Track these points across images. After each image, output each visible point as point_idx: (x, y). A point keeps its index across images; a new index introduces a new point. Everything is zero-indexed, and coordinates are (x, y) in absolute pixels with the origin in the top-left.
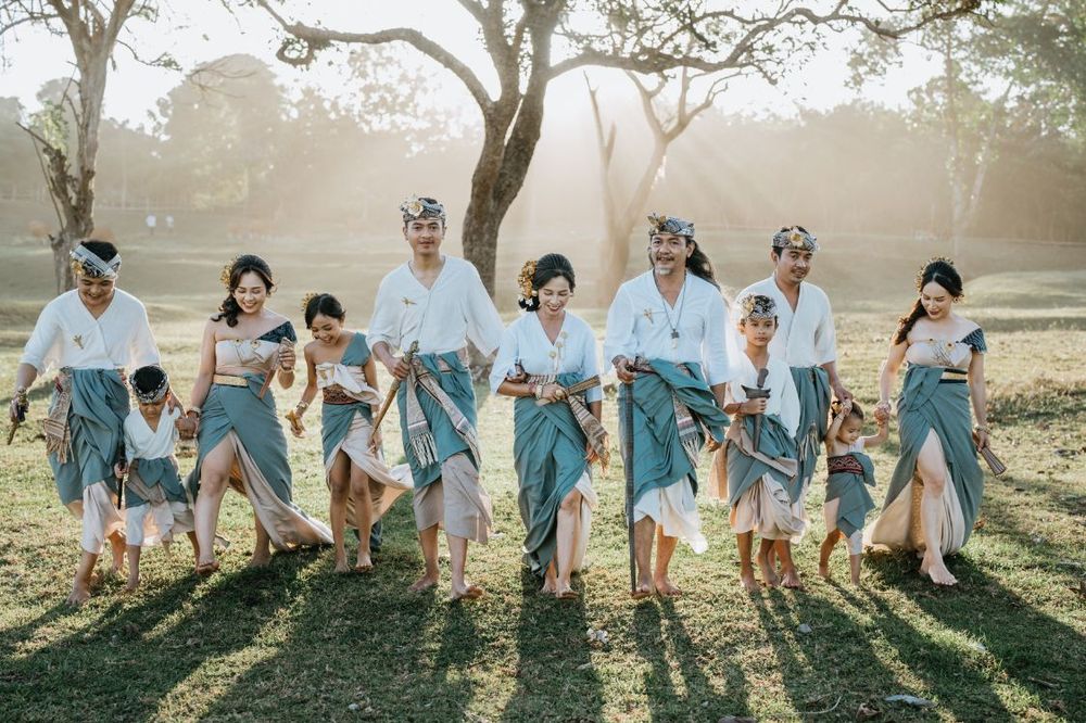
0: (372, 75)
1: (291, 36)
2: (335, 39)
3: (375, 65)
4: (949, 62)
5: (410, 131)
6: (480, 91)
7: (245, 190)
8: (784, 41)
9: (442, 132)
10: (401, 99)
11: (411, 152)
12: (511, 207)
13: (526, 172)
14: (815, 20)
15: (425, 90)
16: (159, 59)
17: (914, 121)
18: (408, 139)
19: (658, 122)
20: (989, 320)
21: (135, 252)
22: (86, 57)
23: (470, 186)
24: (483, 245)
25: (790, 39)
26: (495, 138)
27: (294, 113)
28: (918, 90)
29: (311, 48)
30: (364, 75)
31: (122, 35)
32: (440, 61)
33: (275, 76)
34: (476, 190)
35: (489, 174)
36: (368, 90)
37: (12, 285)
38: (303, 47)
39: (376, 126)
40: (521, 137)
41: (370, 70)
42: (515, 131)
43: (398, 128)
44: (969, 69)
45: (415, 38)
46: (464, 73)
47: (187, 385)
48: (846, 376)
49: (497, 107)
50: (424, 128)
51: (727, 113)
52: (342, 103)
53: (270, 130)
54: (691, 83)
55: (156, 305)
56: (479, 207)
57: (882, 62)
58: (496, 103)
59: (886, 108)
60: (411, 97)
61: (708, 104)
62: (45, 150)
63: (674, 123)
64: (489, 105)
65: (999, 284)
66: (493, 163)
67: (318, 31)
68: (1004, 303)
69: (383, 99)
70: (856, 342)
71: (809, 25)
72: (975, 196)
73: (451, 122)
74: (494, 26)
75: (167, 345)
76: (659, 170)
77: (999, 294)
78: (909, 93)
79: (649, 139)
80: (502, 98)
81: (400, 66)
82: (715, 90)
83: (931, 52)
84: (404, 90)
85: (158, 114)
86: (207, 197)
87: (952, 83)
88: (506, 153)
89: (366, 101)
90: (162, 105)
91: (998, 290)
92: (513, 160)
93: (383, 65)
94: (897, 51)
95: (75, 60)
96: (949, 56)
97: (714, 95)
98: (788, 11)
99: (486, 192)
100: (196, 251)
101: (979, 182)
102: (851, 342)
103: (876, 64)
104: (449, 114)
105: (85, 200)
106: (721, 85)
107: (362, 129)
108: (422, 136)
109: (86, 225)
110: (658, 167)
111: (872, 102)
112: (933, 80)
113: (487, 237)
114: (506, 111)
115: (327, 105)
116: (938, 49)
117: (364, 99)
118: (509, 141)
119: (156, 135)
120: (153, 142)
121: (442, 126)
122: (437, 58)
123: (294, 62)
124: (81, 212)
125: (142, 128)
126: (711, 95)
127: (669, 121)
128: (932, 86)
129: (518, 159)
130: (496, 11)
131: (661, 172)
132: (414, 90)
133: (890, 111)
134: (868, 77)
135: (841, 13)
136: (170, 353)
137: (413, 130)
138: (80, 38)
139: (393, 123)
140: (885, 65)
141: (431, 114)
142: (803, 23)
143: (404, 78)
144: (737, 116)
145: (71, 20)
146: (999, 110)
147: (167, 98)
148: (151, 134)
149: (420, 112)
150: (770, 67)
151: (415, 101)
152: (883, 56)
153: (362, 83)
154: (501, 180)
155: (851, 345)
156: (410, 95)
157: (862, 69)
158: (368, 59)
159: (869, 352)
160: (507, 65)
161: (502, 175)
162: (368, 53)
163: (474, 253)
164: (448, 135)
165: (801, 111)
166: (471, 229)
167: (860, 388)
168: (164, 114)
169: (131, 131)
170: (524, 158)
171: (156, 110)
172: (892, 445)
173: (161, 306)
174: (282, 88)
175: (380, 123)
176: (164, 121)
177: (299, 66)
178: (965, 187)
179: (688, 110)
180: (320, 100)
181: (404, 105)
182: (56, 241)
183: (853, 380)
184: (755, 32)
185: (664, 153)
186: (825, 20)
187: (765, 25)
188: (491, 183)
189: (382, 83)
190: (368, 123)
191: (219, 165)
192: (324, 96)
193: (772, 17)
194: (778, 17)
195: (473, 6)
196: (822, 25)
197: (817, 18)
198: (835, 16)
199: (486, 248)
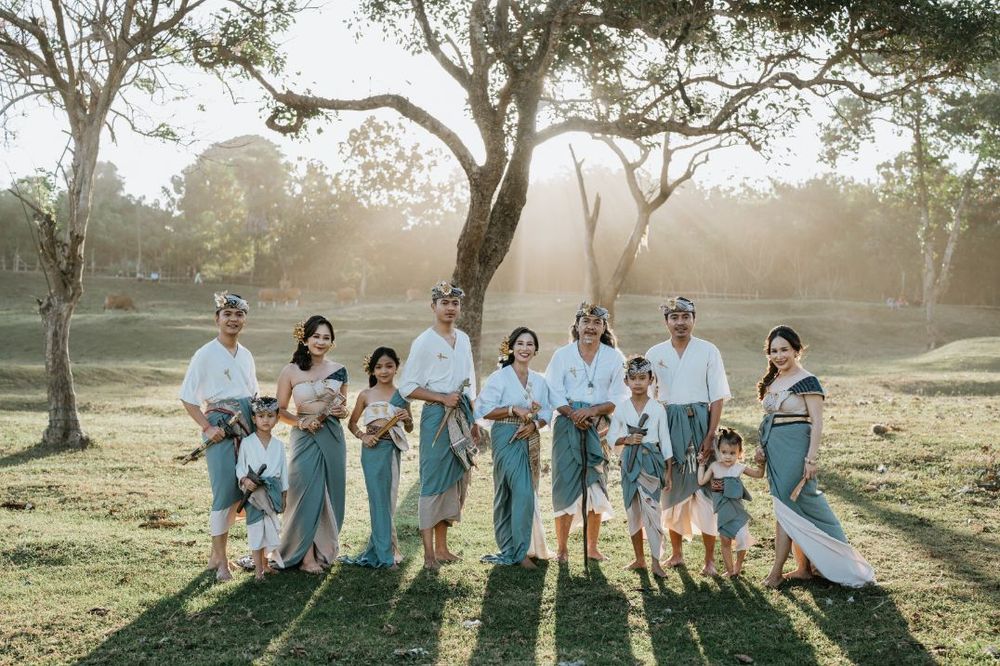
0: (371, 153)
1: (281, 104)
2: (324, 107)
3: (373, 143)
4: (918, 137)
5: (406, 204)
6: (465, 156)
7: (252, 262)
8: (767, 107)
9: (437, 206)
10: (398, 175)
11: (407, 224)
12: (497, 272)
13: (512, 237)
14: (799, 84)
15: (421, 168)
16: (157, 130)
17: (886, 192)
18: (404, 213)
19: (641, 193)
20: (967, 382)
21: (143, 319)
22: (80, 126)
23: (456, 250)
24: (469, 310)
25: (774, 105)
26: (481, 203)
27: (298, 189)
28: (887, 165)
29: (300, 116)
30: (363, 153)
31: (117, 104)
32: (425, 126)
33: (282, 156)
34: (461, 254)
35: (475, 238)
36: (366, 167)
37: (27, 350)
38: (293, 115)
39: (374, 201)
40: (507, 202)
41: (369, 148)
42: (501, 196)
43: (395, 202)
44: (936, 145)
45: (402, 105)
46: (450, 139)
47: (170, 450)
48: (835, 440)
49: (483, 172)
50: (419, 202)
51: (708, 186)
52: (343, 179)
53: (276, 205)
54: (673, 156)
55: (158, 369)
56: (465, 271)
57: (854, 137)
58: (480, 168)
59: (856, 182)
60: (407, 174)
61: (688, 175)
62: (35, 216)
63: (657, 193)
64: (474, 169)
65: (974, 348)
66: (479, 227)
67: (307, 98)
68: (982, 367)
69: (380, 175)
70: (840, 406)
71: (793, 90)
72: (946, 264)
73: (445, 197)
74: (479, 92)
75: (161, 408)
76: (642, 239)
77: (974, 358)
78: (879, 167)
79: (633, 209)
80: (488, 163)
81: (397, 145)
82: (695, 162)
83: (901, 128)
84: (401, 167)
85: (172, 191)
86: (216, 268)
87: (922, 157)
88: (492, 218)
89: (365, 177)
90: (175, 181)
91: (973, 354)
92: (499, 225)
93: (381, 144)
94: (868, 126)
95: (69, 129)
96: (918, 131)
97: (695, 166)
98: (772, 75)
99: (472, 257)
100: (201, 317)
101: (949, 251)
102: (835, 405)
103: (849, 139)
104: (443, 190)
105: (73, 265)
106: (702, 157)
107: (361, 204)
108: (417, 210)
109: (74, 289)
110: (642, 236)
111: (843, 177)
112: (901, 156)
113: (473, 301)
114: (492, 176)
115: (329, 181)
116: (908, 125)
117: (362, 176)
118: (495, 206)
119: (170, 210)
120: (166, 217)
121: (436, 201)
122: (423, 124)
123: (284, 130)
124: (69, 276)
125: (156, 204)
126: (692, 167)
127: (651, 192)
128: (900, 162)
129: (504, 223)
130: (481, 77)
131: (644, 241)
132: (410, 166)
133: (860, 184)
134: (842, 152)
135: (824, 77)
136: (162, 416)
137: (409, 204)
138: (74, 108)
139: (390, 198)
140: (858, 141)
141: (426, 189)
142: (787, 88)
143: (400, 156)
144: (716, 190)
145: (67, 91)
146: (969, 183)
147: (183, 177)
148: (164, 209)
149: (416, 188)
150: (754, 133)
151: (412, 178)
152: (856, 132)
153: (361, 160)
154: (487, 245)
155: (835, 409)
156: (405, 171)
157: (835, 145)
158: (367, 138)
159: (856, 415)
160: (492, 130)
161: (487, 240)
162: (367, 132)
164: (442, 210)
165: (775, 185)
167: (851, 453)
168: (178, 191)
169: (146, 206)
170: (511, 223)
171: (171, 187)
172: (892, 514)
173: (162, 369)
174: (288, 166)
175: (379, 198)
176: (177, 197)
177: (288, 134)
178: (936, 256)
179: (670, 183)
180: (322, 176)
181: (401, 181)
182: (44, 305)
183: (842, 445)
184: (740, 96)
185: (647, 223)
186: (809, 84)
187: (749, 90)
188: (477, 248)
189: (379, 160)
190: (367, 198)
191: (228, 237)
192: (326, 172)
193: (756, 82)
194: (762, 81)
195: (459, 73)
196: (805, 90)
197: (801, 81)
198: (819, 80)
199: (472, 313)
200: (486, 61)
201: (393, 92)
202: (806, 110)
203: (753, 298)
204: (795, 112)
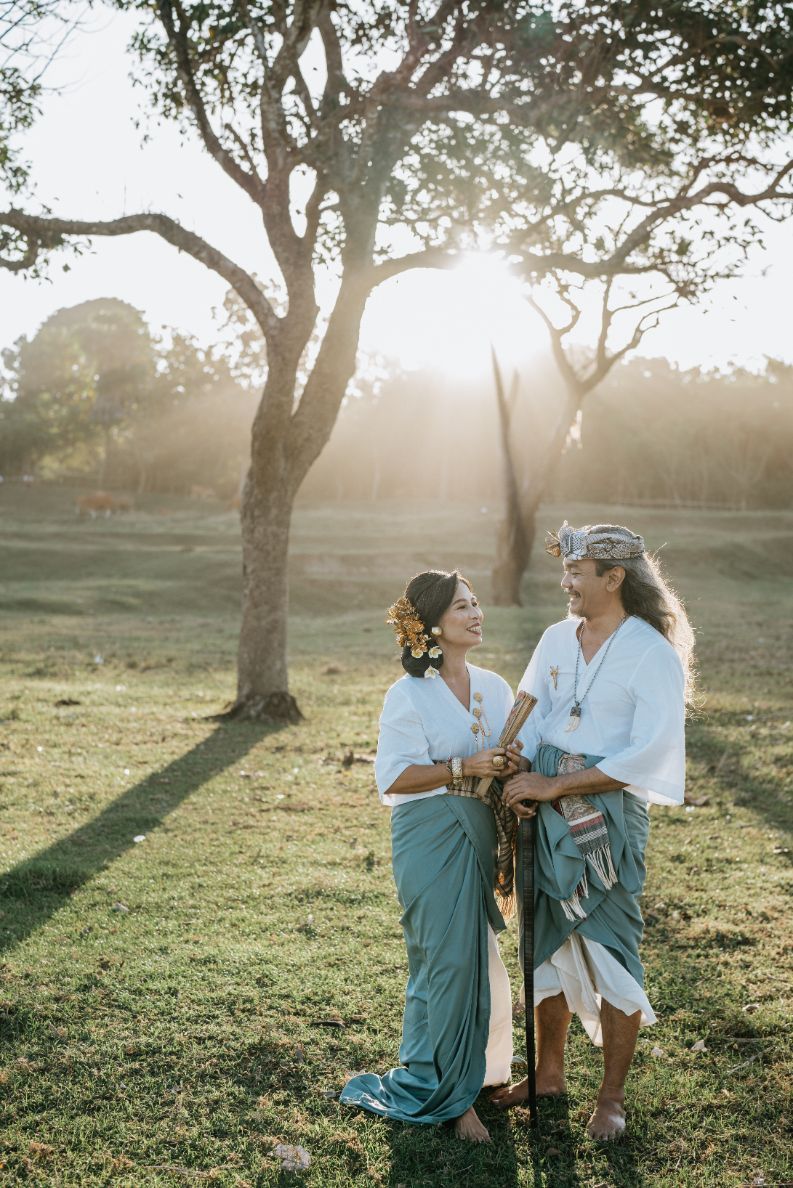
1: (9, 229)
6: (258, 303)
7: (100, 458)
8: (703, 237)
14: (742, 200)
19: (572, 367)
24: (270, 524)
25: (712, 233)
26: (281, 370)
29: (33, 246)
32: (201, 260)
34: (257, 444)
40: (327, 370)
45: (165, 227)
46: (235, 277)
49: (284, 325)
56: (263, 469)
58: (281, 320)
61: (635, 343)
63: (593, 368)
64: (272, 322)
66: (281, 406)
74: (276, 209)
76: (572, 429)
79: (561, 390)
80: (291, 313)
82: (644, 326)
85: (2, 367)
86: (56, 465)
90: (7, 356)
92: (315, 403)
97: (643, 332)
99: (272, 448)
110: (571, 426)
113: (274, 512)
114: (296, 332)
117: (241, 349)
122: (196, 255)
123: (13, 266)
126: (639, 332)
127: (585, 367)
129: (322, 402)
130: (278, 186)
131: (575, 432)
135: (778, 190)
142: (727, 205)
154: (294, 431)
160: (296, 265)
163: (257, 535)
166: (252, 500)
170: (331, 401)
176: (9, 375)
177: (20, 272)
179: (609, 355)
180: (191, 349)
184: (655, 216)
185: (579, 408)
186: (754, 199)
187: (669, 208)
188: (279, 435)
193: (676, 195)
194: (686, 195)
195: (248, 182)
196: (750, 207)
197: (744, 196)
198: (771, 193)
199: (274, 528)
200: (285, 163)
201: (156, 210)
202: (760, 241)
203: (738, 509)
204: (745, 245)
